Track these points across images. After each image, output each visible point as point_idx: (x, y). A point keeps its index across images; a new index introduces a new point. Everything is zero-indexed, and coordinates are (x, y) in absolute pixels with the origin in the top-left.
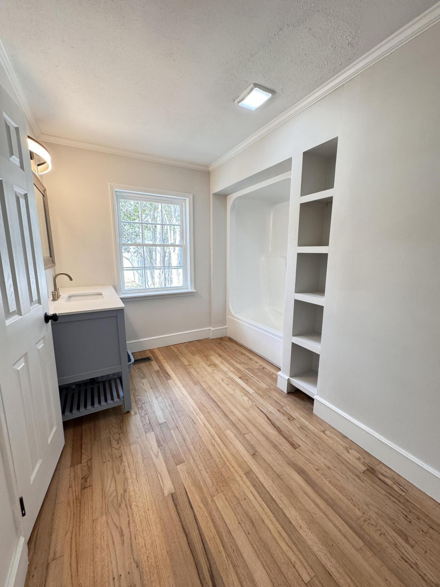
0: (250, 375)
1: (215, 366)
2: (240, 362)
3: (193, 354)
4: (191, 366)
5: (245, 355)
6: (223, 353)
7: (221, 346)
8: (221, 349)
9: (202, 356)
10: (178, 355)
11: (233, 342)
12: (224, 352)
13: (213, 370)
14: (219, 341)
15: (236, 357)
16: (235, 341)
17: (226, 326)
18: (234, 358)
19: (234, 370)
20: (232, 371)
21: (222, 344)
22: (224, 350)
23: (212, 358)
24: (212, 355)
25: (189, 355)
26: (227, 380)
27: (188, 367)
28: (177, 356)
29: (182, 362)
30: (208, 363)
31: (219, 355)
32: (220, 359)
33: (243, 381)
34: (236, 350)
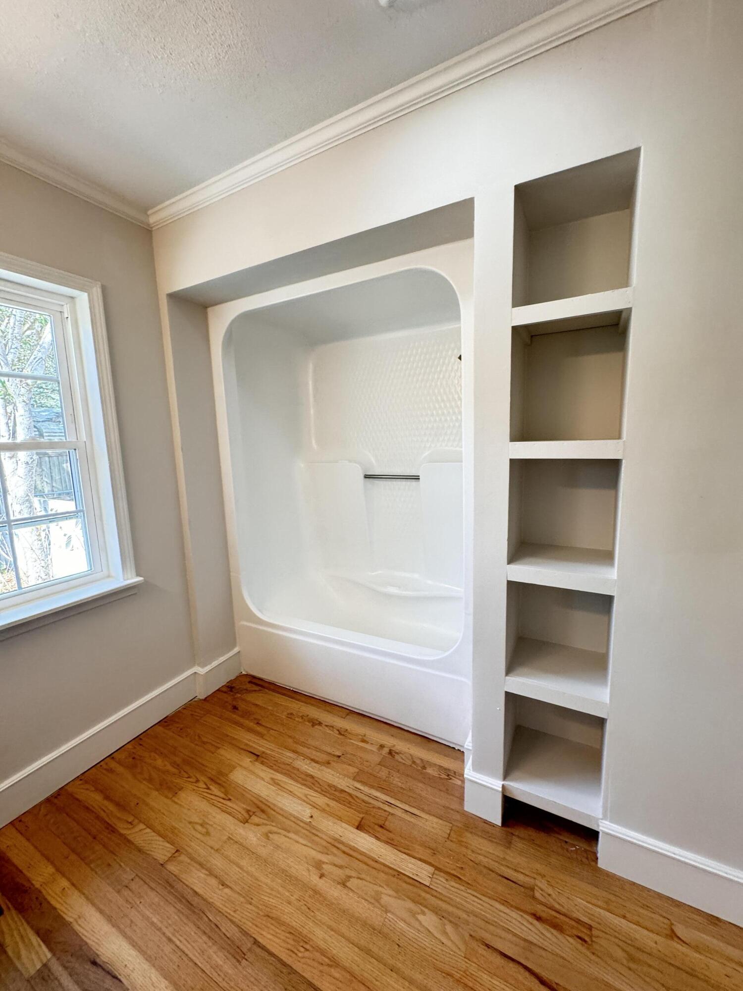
0: (376, 799)
1: (263, 811)
2: (325, 757)
3: (169, 788)
4: (183, 858)
5: (320, 724)
6: (262, 742)
7: (242, 717)
8: (250, 730)
9: (201, 785)
10: (112, 821)
11: (270, 689)
12: (262, 736)
13: (267, 836)
14: (228, 698)
15: (304, 744)
16: (270, 683)
17: (236, 650)
18: (301, 749)
21: (242, 706)
22: (259, 729)
23: (239, 777)
24: (232, 768)
25: (157, 801)
27: (171, 867)
28: (112, 829)
30: (238, 807)
31: (255, 757)
32: (266, 773)
33: (377, 838)
34: (290, 716)
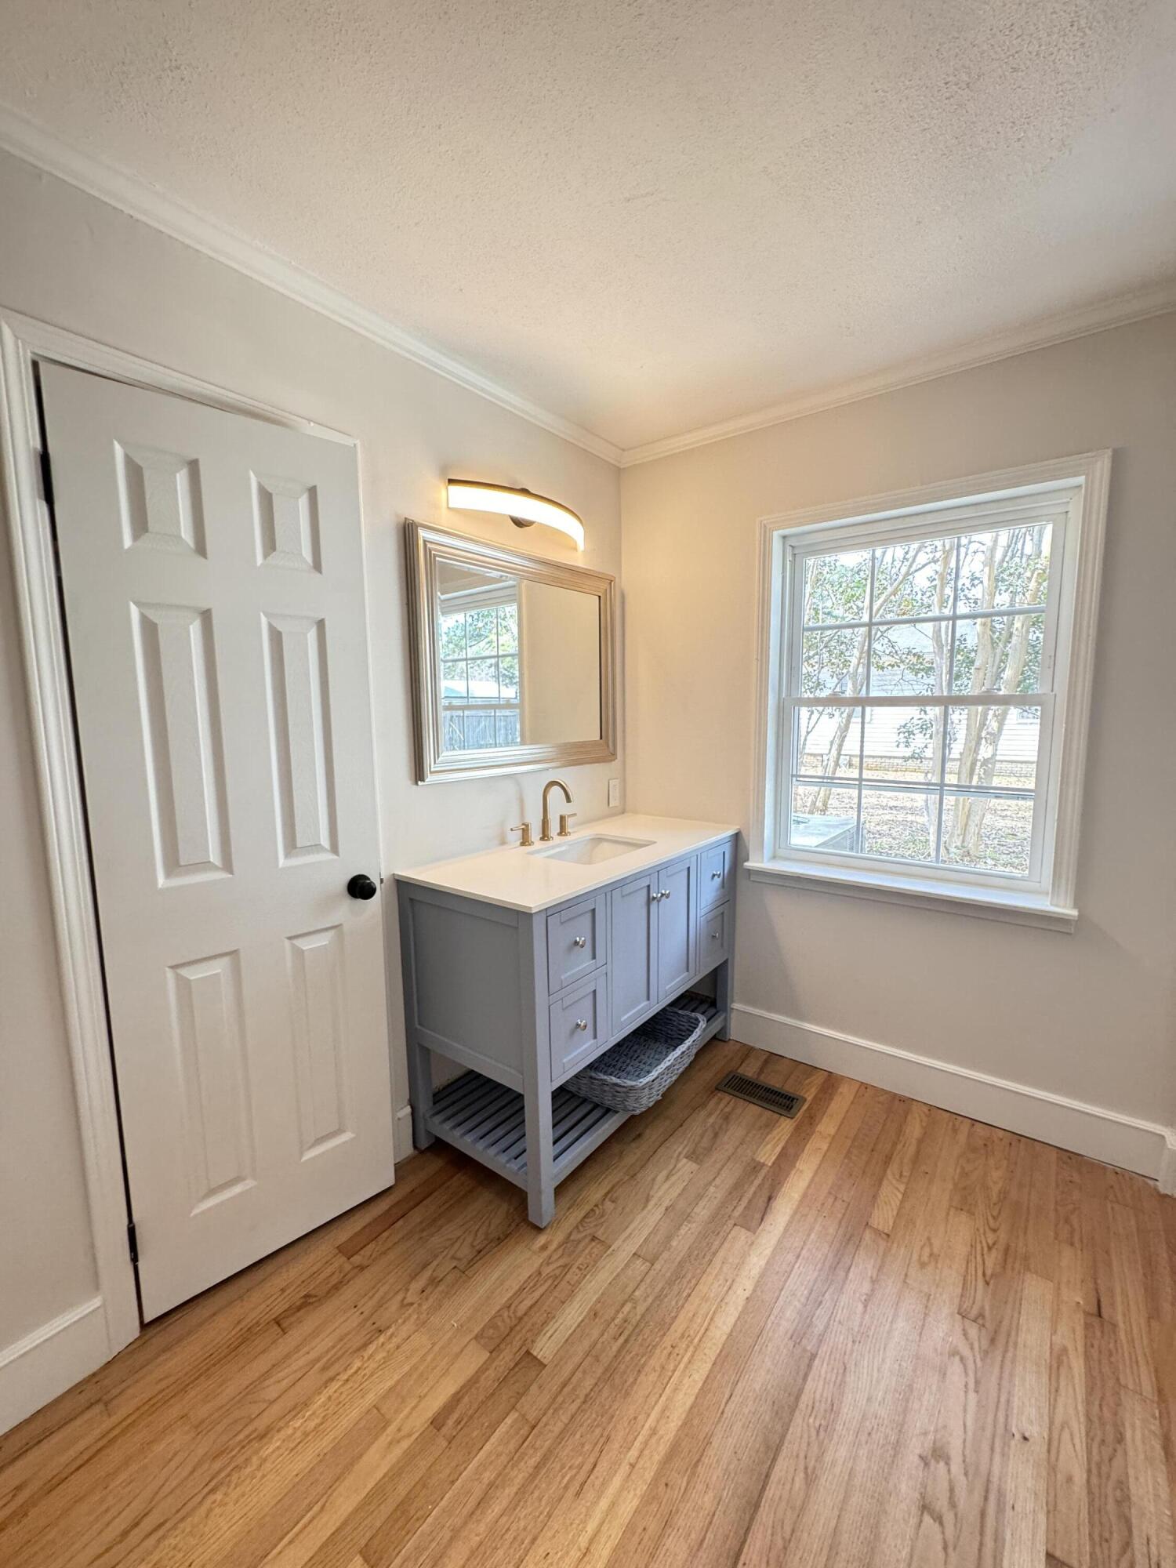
1: (994, 1340)
3: (964, 1200)
7: (1172, 1268)
9: (991, 1238)
10: (896, 1158)
12: (1152, 1316)
19: (1080, 1477)
20: (1053, 1469)
23: (1036, 1291)
24: (1046, 1276)
25: (941, 1192)
26: (961, 1482)
27: (868, 1235)
29: (875, 1197)
